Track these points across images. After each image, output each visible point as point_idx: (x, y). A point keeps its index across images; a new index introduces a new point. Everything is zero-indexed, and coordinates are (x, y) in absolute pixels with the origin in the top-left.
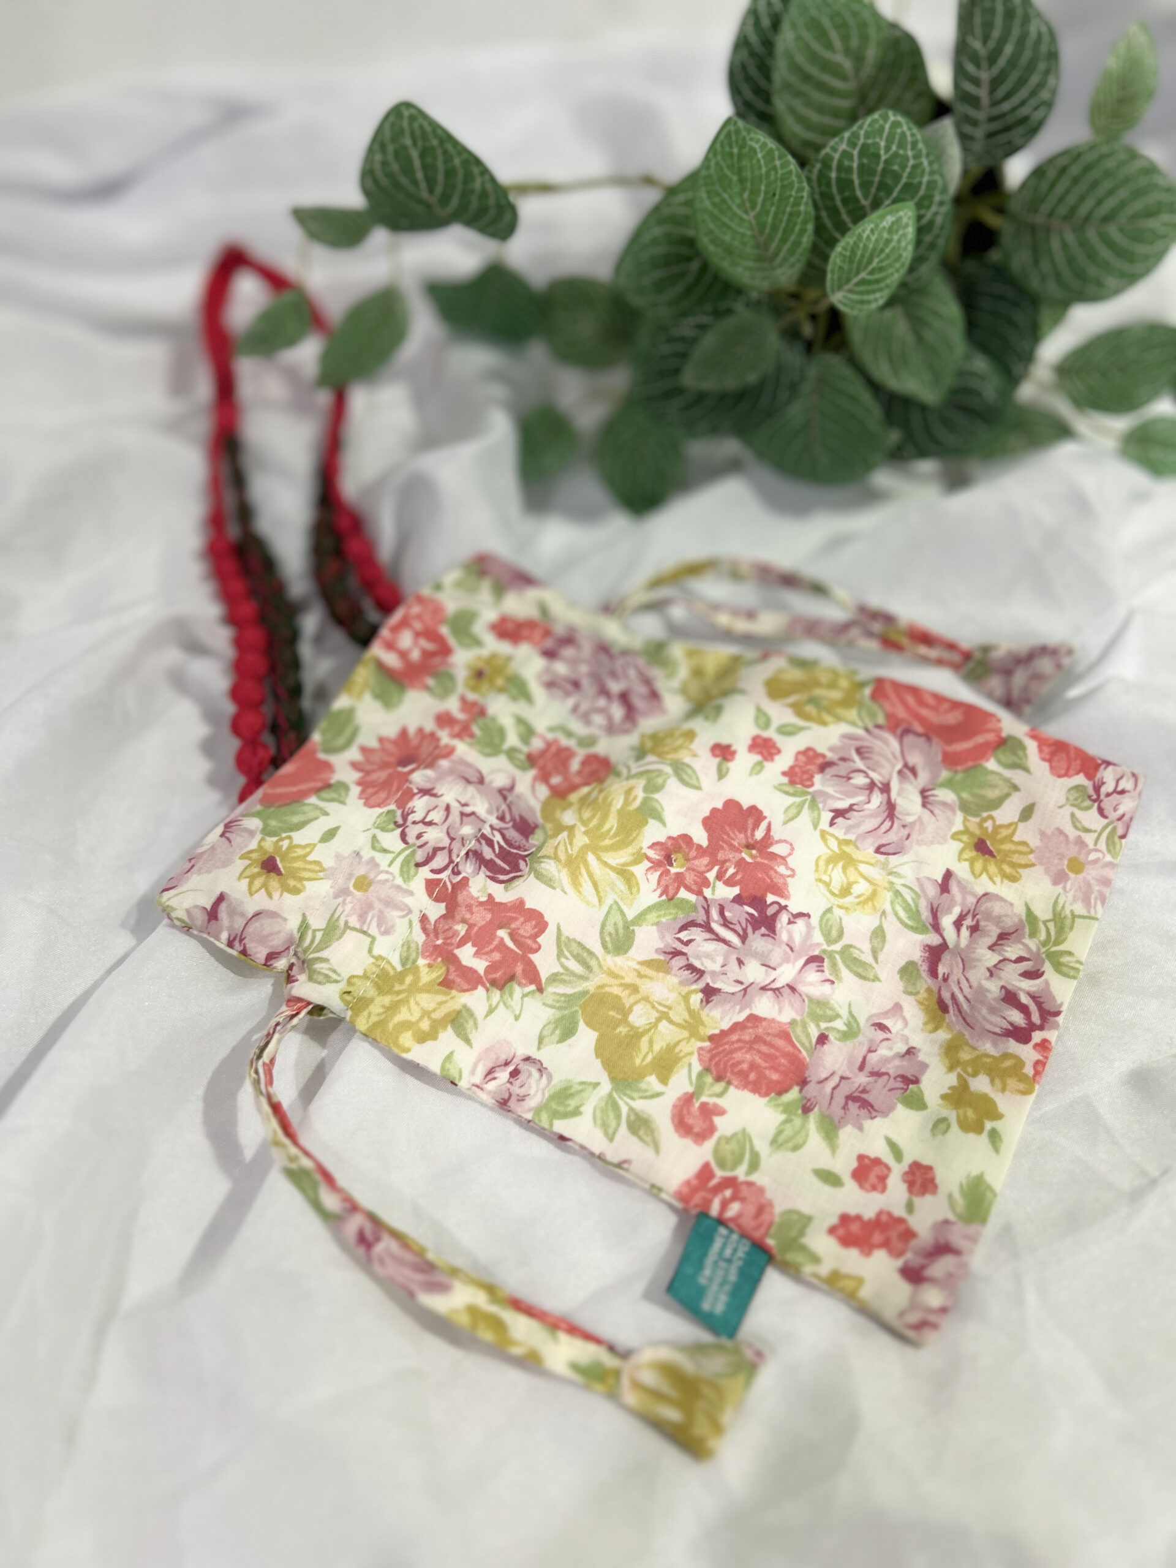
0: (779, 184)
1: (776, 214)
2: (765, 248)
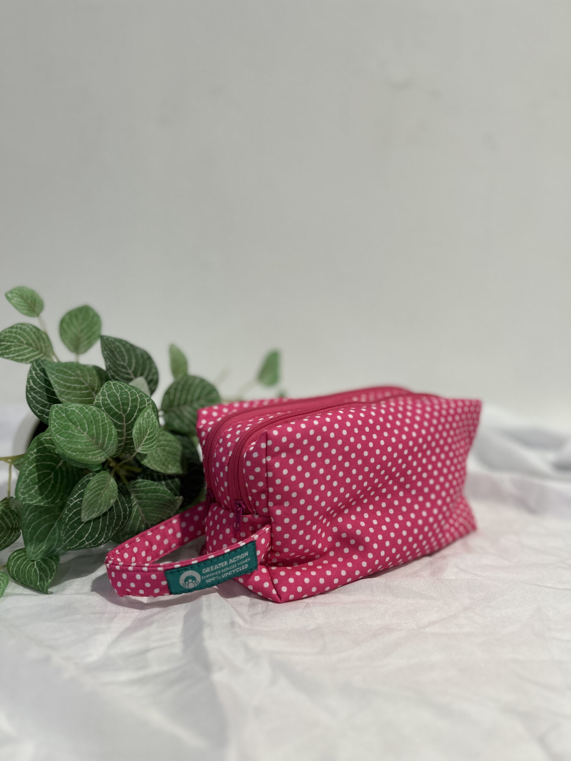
0: (92, 417)
1: (96, 428)
2: (97, 443)
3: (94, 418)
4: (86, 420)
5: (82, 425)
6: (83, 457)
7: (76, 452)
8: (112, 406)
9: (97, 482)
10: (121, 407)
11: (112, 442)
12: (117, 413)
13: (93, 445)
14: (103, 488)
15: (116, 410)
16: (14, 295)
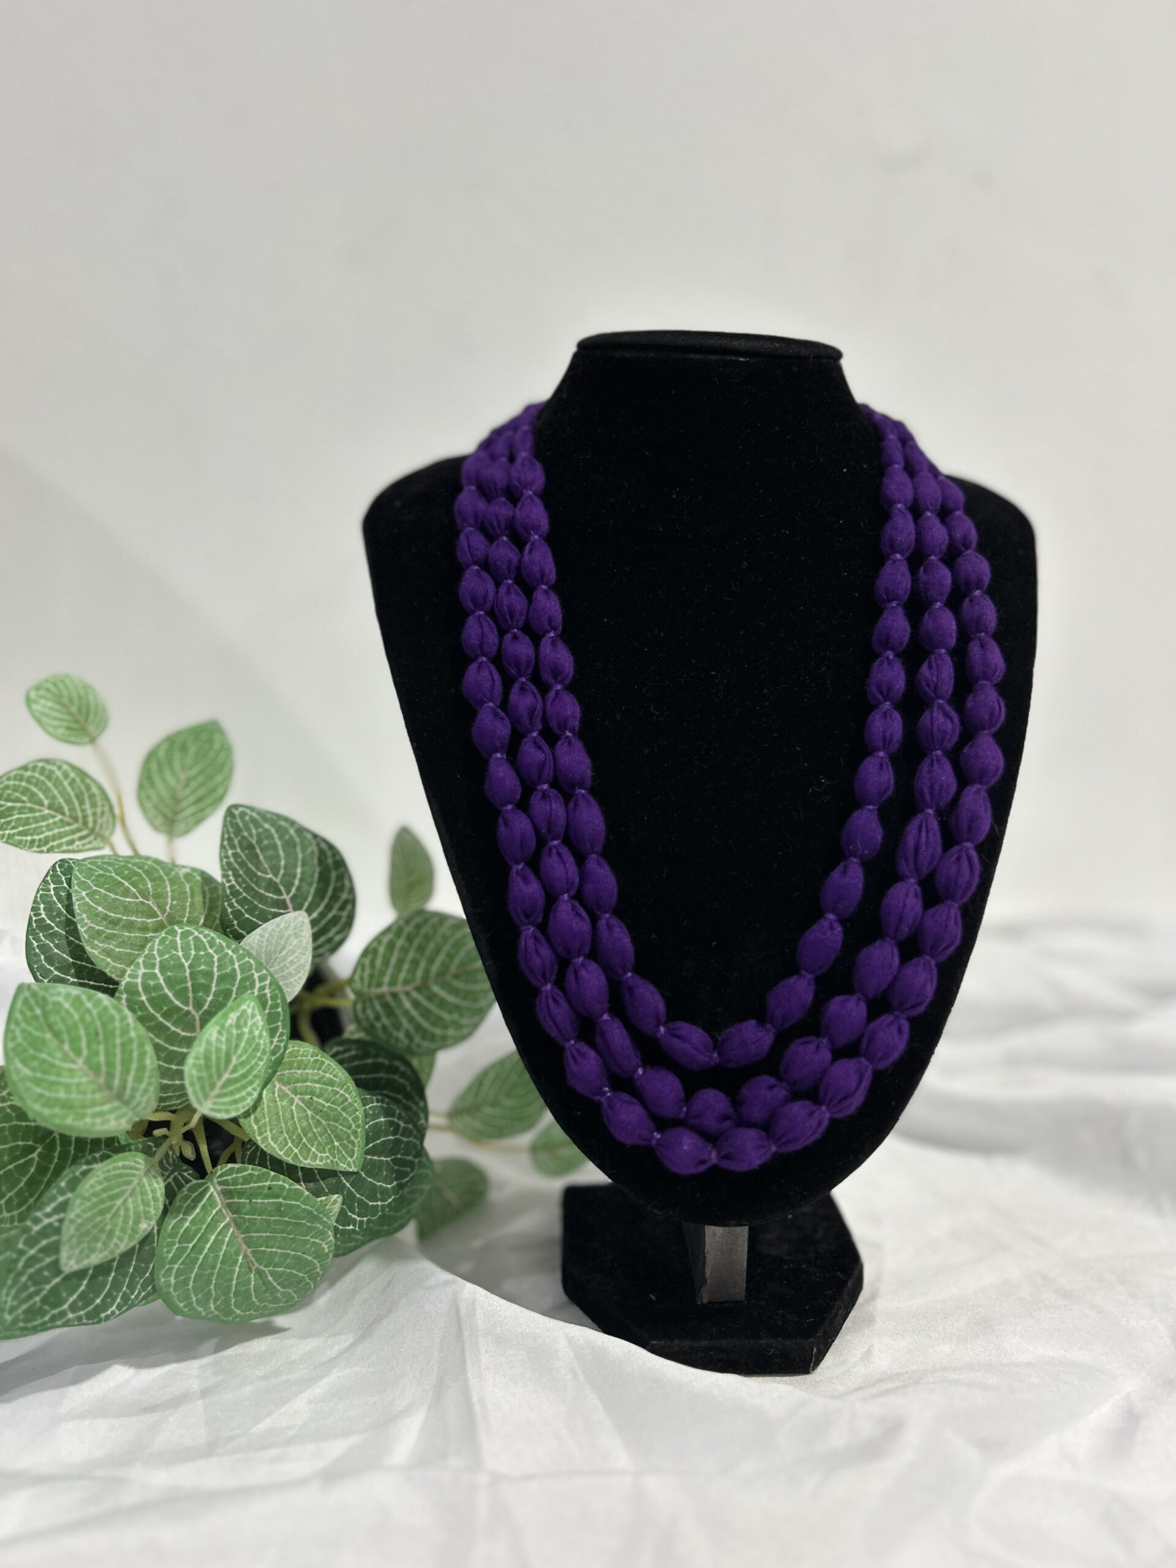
1: (106, 1052)
2: (109, 1086)
3: (104, 1024)
4: (86, 1028)
5: (75, 1041)
6: (69, 1121)
7: (51, 1107)
8: (166, 991)
9: (107, 1179)
10: (191, 995)
11: (143, 1086)
12: (178, 1009)
13: (100, 1090)
14: (123, 1192)
15: (177, 1003)
16: (42, 692)
